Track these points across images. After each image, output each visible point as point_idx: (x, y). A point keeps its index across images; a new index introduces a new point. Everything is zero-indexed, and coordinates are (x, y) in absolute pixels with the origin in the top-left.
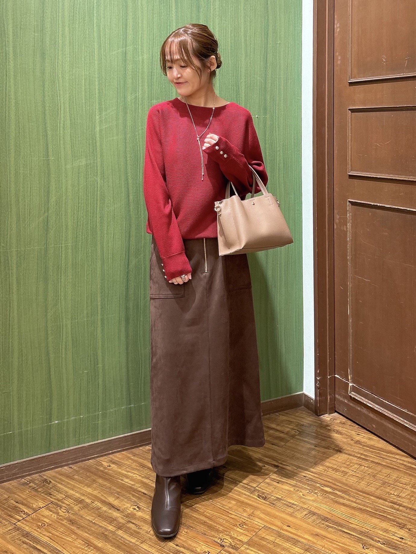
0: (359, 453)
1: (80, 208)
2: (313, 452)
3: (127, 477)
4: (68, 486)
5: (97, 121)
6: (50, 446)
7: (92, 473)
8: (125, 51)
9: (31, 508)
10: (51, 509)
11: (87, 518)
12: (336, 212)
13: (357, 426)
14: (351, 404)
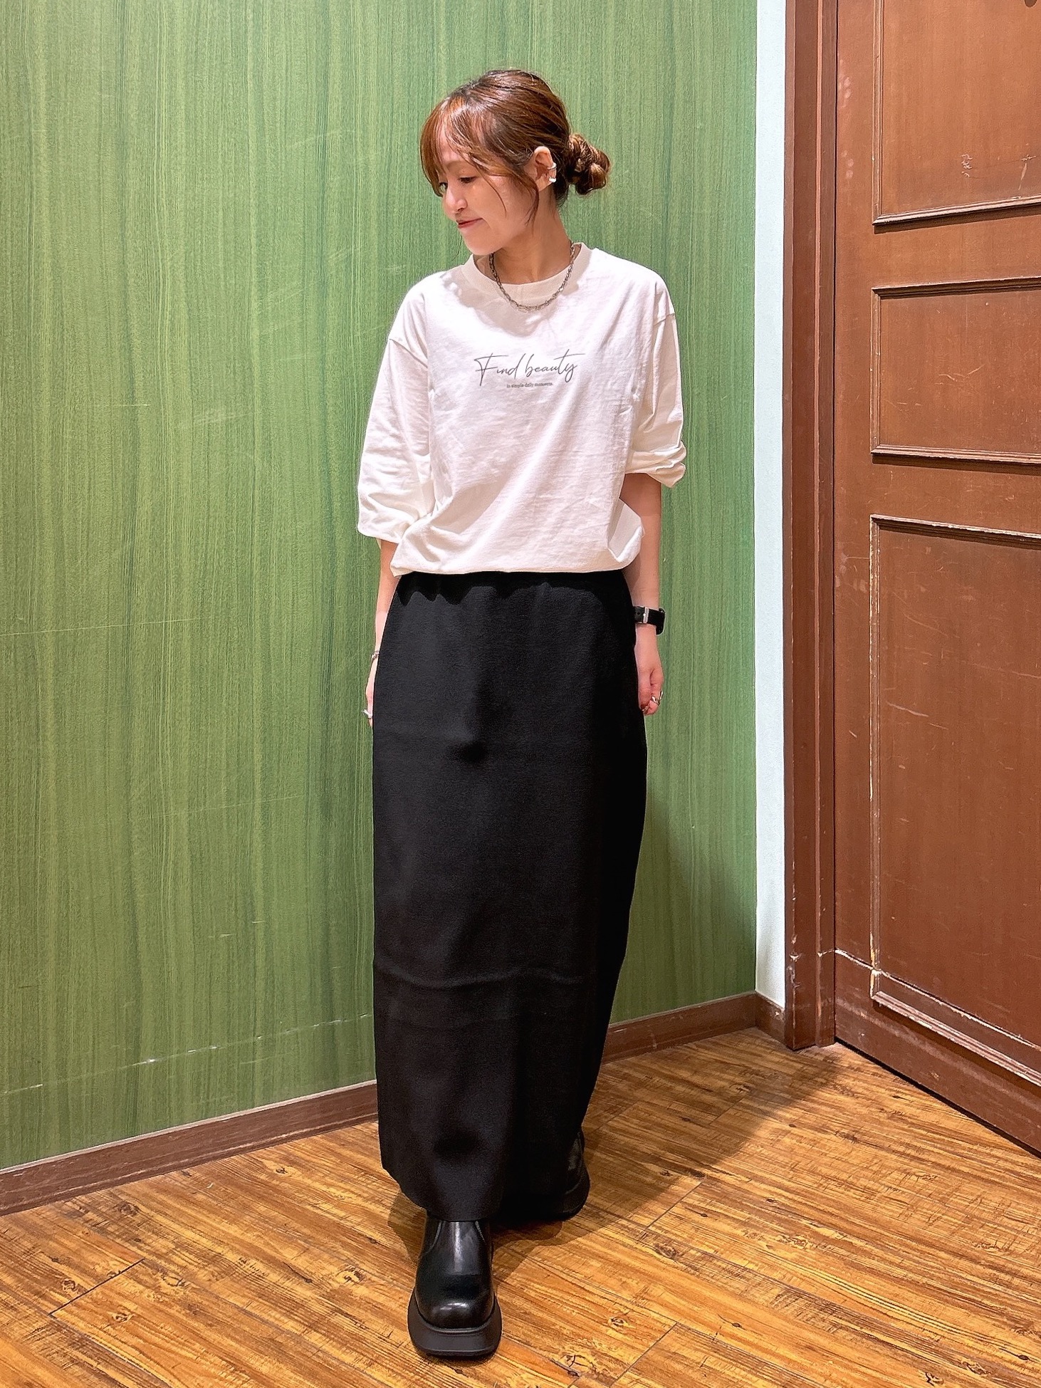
0: (902, 1144)
1: (211, 528)
2: (788, 1142)
3: (328, 1198)
4: (180, 1219)
5: (255, 315)
6: (135, 1119)
7: (240, 1187)
8: (321, 142)
9: (90, 1275)
10: (141, 1277)
11: (231, 1300)
12: (839, 545)
13: (893, 1076)
14: (877, 1022)
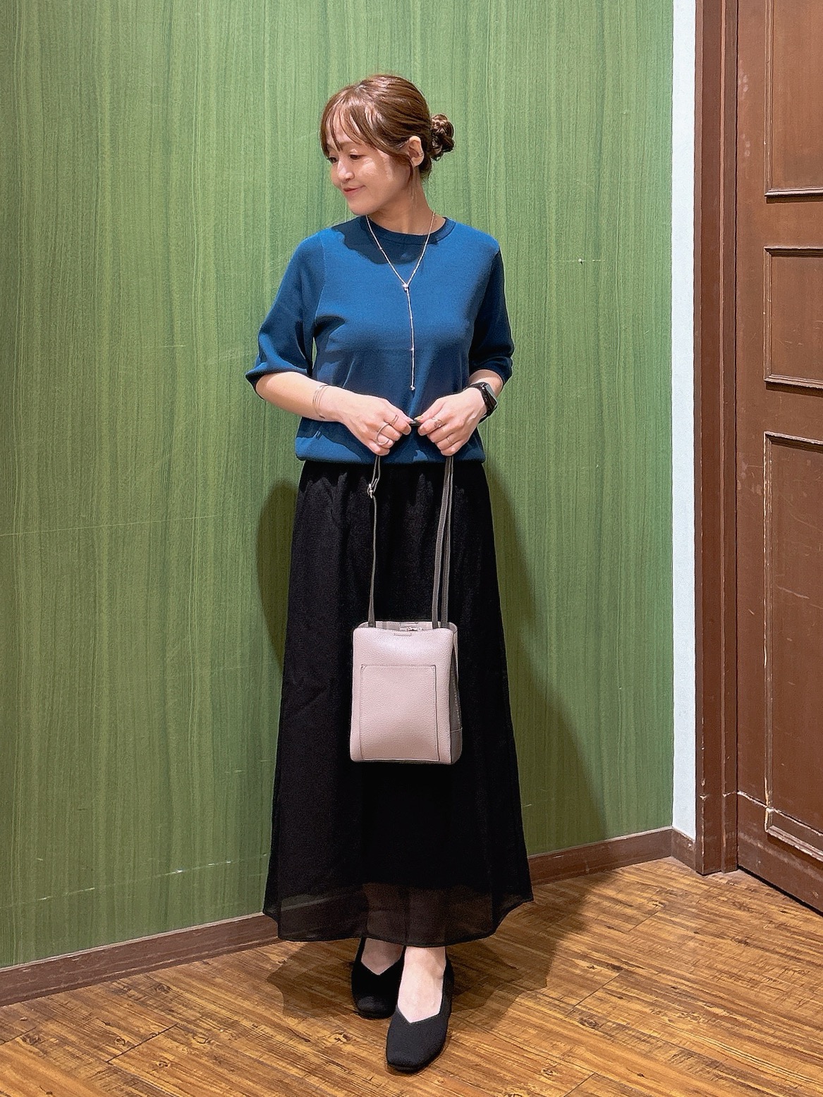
0: (784, 947)
2: (691, 944)
4: (204, 996)
5: (268, 272)
6: (165, 919)
7: (251, 974)
9: (136, 1035)
10: (176, 1036)
12: (740, 455)
13: (783, 896)
14: (771, 852)
